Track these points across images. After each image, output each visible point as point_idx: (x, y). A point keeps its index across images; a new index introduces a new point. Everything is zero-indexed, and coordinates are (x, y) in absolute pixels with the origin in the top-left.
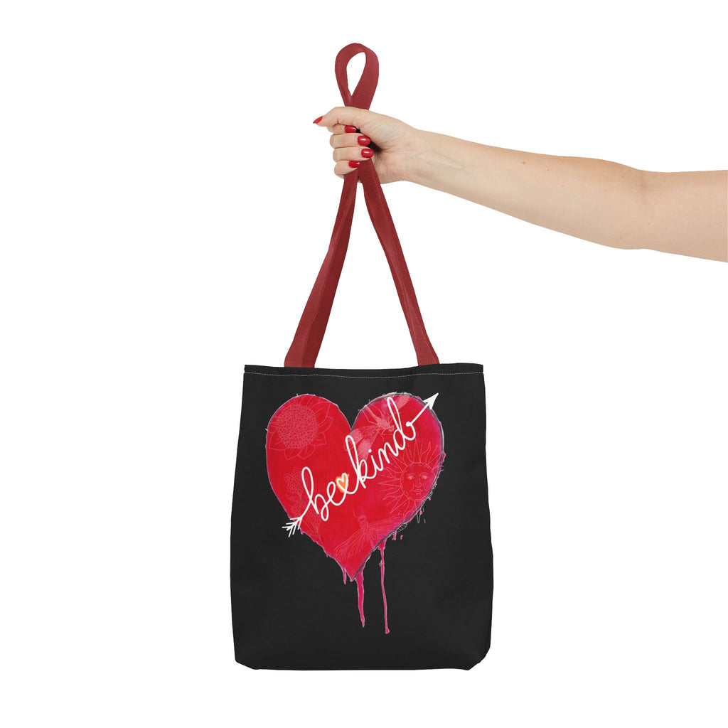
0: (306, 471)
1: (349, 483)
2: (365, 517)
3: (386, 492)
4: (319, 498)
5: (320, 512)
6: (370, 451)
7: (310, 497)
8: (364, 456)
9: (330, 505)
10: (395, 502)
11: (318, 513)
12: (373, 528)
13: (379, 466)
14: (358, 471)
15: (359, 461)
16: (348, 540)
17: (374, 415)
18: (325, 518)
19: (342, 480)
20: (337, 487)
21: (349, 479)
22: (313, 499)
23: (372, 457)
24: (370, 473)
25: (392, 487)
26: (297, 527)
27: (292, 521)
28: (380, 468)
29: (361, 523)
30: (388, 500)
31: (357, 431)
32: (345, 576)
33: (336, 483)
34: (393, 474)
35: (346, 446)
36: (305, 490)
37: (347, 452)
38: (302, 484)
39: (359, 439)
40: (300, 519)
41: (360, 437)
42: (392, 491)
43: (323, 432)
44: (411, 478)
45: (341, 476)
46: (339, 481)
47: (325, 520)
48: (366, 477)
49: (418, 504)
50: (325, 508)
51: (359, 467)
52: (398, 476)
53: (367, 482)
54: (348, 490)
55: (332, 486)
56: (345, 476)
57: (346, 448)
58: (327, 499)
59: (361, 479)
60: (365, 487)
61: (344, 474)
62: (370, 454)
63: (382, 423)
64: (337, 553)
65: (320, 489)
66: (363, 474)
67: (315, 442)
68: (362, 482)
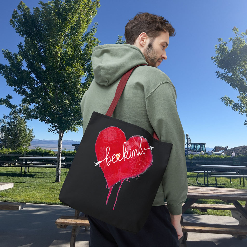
0: (108, 148)
1: (120, 157)
2: (121, 170)
3: (130, 165)
4: (109, 158)
5: (107, 163)
6: (130, 149)
7: (106, 156)
8: (128, 150)
9: (112, 161)
10: (132, 169)
11: (107, 162)
12: (122, 175)
13: (131, 156)
14: (124, 154)
15: (126, 151)
16: (113, 175)
17: (135, 140)
18: (108, 165)
19: (118, 155)
20: (116, 157)
21: (121, 155)
22: (107, 158)
23: (130, 152)
24: (128, 157)
25: (133, 164)
26: (99, 164)
27: (98, 162)
28: (131, 157)
29: (119, 171)
30: (130, 168)
31: (128, 142)
32: (107, 186)
33: (116, 155)
34: (135, 160)
35: (123, 145)
36: (106, 154)
37: (123, 147)
38: (105, 151)
39: (128, 145)
40: (101, 162)
41: (129, 144)
42: (132, 165)
43: (118, 139)
44: (139, 164)
45: (118, 153)
46: (117, 155)
47: (108, 166)
48: (126, 157)
49: (139, 173)
50: (110, 162)
51: (125, 153)
52: (136, 162)
53: (126, 159)
54: (119, 159)
55: (114, 155)
56: (119, 154)
57: (123, 146)
58: (111, 159)
59: (124, 157)
60: (124, 160)
61: (120, 153)
62: (130, 151)
63: (136, 143)
64: (108, 178)
65: (110, 155)
66: (125, 156)
67: (114, 140)
68: (124, 158)
